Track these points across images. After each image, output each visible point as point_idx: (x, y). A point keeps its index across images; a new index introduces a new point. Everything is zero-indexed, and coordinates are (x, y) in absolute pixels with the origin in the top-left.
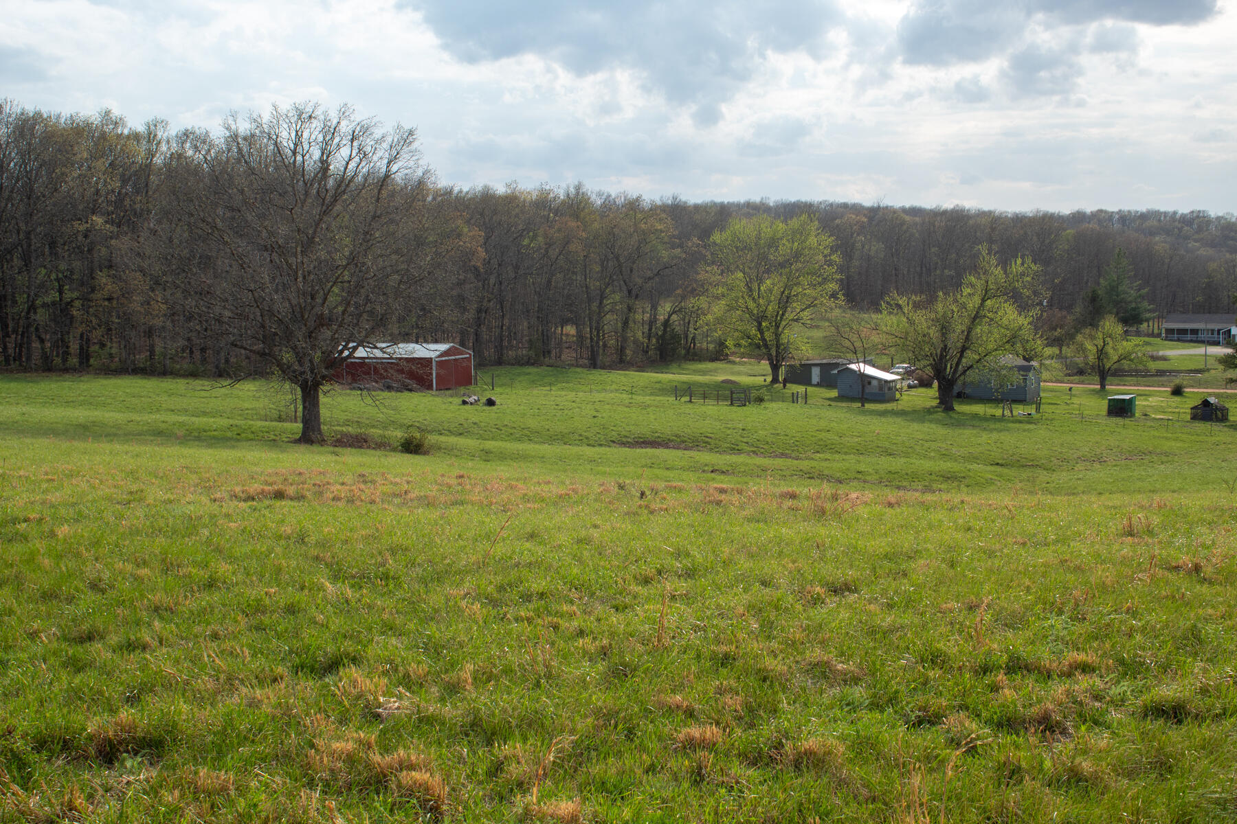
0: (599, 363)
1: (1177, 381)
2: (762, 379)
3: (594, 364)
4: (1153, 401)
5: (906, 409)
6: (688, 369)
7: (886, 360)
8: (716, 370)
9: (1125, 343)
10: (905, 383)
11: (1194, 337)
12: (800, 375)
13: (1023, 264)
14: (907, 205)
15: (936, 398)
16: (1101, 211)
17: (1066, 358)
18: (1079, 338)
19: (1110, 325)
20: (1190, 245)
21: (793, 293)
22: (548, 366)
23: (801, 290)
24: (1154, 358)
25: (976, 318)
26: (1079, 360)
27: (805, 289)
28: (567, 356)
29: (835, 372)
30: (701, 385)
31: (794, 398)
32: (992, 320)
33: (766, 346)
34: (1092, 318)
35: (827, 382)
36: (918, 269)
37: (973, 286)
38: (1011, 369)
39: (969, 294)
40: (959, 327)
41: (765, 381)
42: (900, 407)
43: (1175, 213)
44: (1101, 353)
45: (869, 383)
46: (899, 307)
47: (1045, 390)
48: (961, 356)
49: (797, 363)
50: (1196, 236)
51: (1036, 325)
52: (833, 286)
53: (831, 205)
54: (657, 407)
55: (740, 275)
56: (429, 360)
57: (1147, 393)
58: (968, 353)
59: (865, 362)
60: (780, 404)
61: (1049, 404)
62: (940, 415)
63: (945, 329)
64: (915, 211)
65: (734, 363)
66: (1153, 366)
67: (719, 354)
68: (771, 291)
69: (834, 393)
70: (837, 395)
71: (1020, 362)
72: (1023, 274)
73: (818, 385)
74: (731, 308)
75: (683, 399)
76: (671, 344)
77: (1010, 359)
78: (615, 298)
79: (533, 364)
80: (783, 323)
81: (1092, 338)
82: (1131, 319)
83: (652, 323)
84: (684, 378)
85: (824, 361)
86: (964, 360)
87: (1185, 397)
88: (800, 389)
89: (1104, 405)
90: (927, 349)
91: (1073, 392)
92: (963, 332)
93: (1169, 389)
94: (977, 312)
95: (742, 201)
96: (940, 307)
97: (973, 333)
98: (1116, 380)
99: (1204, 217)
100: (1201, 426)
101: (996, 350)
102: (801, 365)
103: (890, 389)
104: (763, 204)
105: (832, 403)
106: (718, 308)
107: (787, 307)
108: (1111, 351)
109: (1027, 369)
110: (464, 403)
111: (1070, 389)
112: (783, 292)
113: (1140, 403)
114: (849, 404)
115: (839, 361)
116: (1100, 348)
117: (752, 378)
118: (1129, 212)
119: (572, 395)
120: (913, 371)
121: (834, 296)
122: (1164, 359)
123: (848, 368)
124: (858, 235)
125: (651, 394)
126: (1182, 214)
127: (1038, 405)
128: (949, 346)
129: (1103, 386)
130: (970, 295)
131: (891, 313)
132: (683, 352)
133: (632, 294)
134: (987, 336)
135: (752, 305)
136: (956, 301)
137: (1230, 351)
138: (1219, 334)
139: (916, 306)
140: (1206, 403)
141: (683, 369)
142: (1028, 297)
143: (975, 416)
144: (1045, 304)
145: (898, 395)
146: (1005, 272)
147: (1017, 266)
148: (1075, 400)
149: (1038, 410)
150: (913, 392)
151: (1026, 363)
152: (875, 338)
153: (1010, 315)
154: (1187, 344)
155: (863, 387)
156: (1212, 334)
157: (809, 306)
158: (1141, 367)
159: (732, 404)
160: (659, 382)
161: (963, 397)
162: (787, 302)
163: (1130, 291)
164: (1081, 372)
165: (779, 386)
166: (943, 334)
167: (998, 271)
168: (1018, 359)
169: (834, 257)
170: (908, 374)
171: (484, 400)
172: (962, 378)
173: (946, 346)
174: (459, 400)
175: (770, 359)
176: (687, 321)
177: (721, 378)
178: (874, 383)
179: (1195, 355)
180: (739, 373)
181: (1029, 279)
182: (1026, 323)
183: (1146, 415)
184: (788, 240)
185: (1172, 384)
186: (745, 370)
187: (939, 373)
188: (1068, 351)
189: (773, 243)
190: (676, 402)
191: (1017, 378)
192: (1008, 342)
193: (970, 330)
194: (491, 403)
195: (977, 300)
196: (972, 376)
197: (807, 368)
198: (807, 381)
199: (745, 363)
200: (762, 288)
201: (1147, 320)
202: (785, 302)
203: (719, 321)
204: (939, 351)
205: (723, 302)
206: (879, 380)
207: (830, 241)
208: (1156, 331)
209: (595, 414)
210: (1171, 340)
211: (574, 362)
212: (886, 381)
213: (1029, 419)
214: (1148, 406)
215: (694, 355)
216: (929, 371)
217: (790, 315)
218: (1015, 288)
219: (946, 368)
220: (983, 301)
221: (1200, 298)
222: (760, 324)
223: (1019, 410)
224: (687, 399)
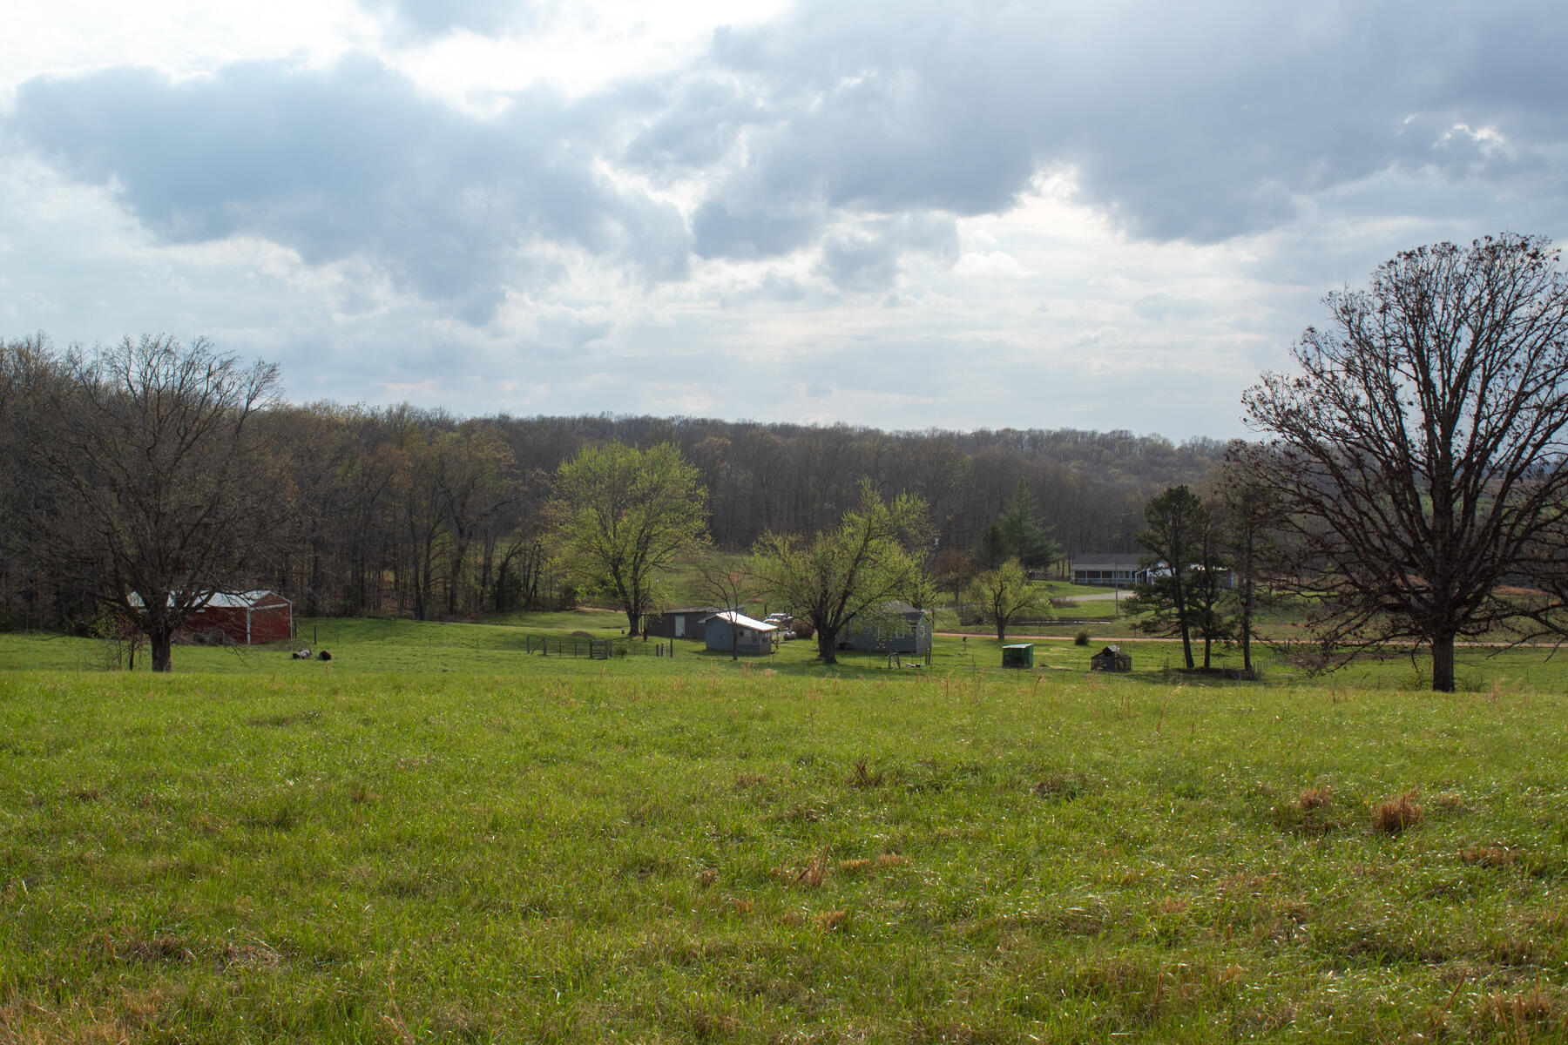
0: (426, 613)
1: (1081, 629)
2: (620, 631)
3: (420, 615)
4: (1054, 652)
5: (784, 662)
6: (532, 621)
7: (759, 608)
8: (563, 622)
9: (1026, 588)
10: (781, 635)
11: (1107, 580)
12: (663, 626)
13: (908, 501)
14: (778, 422)
15: (817, 651)
16: (1008, 430)
17: (962, 605)
18: (976, 582)
19: (1011, 568)
20: (1110, 472)
21: (653, 533)
22: (369, 617)
23: (662, 529)
24: (1058, 605)
25: (859, 559)
26: (976, 607)
27: (667, 528)
28: (389, 606)
29: (704, 621)
30: (552, 638)
31: (659, 651)
32: (876, 562)
33: (624, 593)
34: (993, 557)
35: (693, 634)
36: (793, 502)
37: (853, 523)
38: (899, 616)
39: (852, 535)
40: (840, 571)
41: (623, 632)
42: (776, 661)
43: (1094, 433)
44: (999, 599)
45: (742, 634)
46: (775, 548)
47: (937, 641)
48: (843, 602)
49: (659, 613)
50: (1118, 462)
51: (926, 568)
52: (699, 524)
53: (686, 422)
54: (509, 660)
55: (591, 510)
56: (242, 609)
57: (1050, 643)
58: (851, 599)
59: (737, 611)
60: (645, 658)
61: (942, 655)
62: (822, 668)
63: (824, 571)
64: (787, 431)
65: (584, 613)
66: (1055, 613)
67: (567, 602)
68: (627, 530)
69: (702, 646)
70: (705, 647)
71: (910, 609)
72: (908, 512)
73: (683, 637)
74: (582, 549)
75: (537, 652)
76: (509, 591)
77: (896, 606)
78: (445, 538)
79: (351, 615)
80: (643, 567)
81: (990, 581)
82: (1035, 561)
83: (487, 567)
84: (529, 630)
85: (691, 610)
86: (846, 607)
87: (1090, 647)
88: (666, 642)
89: (999, 656)
90: (805, 595)
91: (968, 643)
92: (845, 575)
93: (1073, 639)
94: (860, 554)
95: (577, 417)
96: (818, 549)
97: (856, 577)
98: (1017, 629)
99: (1126, 438)
100: (1100, 678)
101: (881, 595)
102: (663, 615)
103: (765, 640)
104: (604, 420)
105: (702, 657)
106: (567, 550)
107: (646, 548)
108: (1010, 596)
109: (916, 617)
110: (295, 656)
111: (964, 639)
112: (643, 530)
113: (1037, 654)
114: (720, 658)
115: (708, 609)
116: (998, 592)
117: (606, 630)
118: (1041, 431)
119: (408, 649)
120: (790, 621)
121: (700, 535)
122: (1072, 605)
123: (717, 617)
124: (722, 461)
125: (496, 648)
126: (1102, 435)
127: (928, 655)
128: (830, 590)
129: (1001, 636)
130: (851, 532)
131: (763, 555)
132: (523, 600)
133: (464, 532)
134: (872, 580)
135: (607, 546)
136: (836, 541)
137: (1130, 594)
138: (1134, 576)
139: (793, 548)
140: (1107, 652)
141: (526, 621)
142: (915, 536)
143: (860, 669)
144: (936, 543)
145: (773, 647)
146: (889, 509)
147: (902, 503)
148: (970, 651)
149: (928, 662)
150: (791, 644)
151: (914, 610)
152: (747, 584)
153: (896, 557)
154: (1098, 589)
155: (735, 639)
156: (1127, 576)
157: (673, 547)
158: (1041, 613)
159: (591, 657)
160: (502, 635)
161: (846, 649)
162: (647, 542)
163: (1034, 528)
164: (979, 621)
165: (638, 639)
166: (823, 578)
167: (881, 509)
168: (906, 606)
169: (700, 491)
170: (785, 624)
171: (317, 653)
172: (845, 626)
173: (826, 591)
174: (290, 654)
175: (628, 608)
176: (527, 563)
177: (571, 630)
178: (747, 633)
179: (1107, 601)
180: (590, 625)
181: (915, 516)
182: (913, 565)
183: (1044, 666)
184: (647, 472)
185: (1077, 633)
186: (597, 621)
187: (819, 622)
188: (965, 598)
189: (630, 474)
190: (529, 656)
191: (904, 627)
192: (894, 586)
193: (852, 573)
194: (325, 656)
195: (859, 541)
196: (856, 625)
197: (670, 618)
198: (671, 634)
199: (597, 613)
200: (618, 527)
201: (1056, 562)
202: (644, 542)
203: (569, 565)
204: (818, 599)
205: (574, 543)
206: (753, 630)
207: (695, 472)
208: (1066, 574)
209: (444, 668)
210: (1083, 584)
211: (397, 613)
212: (760, 632)
213: (917, 672)
214: (1048, 656)
215: (536, 605)
216: (808, 620)
217: (650, 558)
218: (900, 527)
219: (826, 616)
220: (866, 541)
221: (1116, 536)
222: (616, 568)
223: (907, 662)
224: (541, 652)
